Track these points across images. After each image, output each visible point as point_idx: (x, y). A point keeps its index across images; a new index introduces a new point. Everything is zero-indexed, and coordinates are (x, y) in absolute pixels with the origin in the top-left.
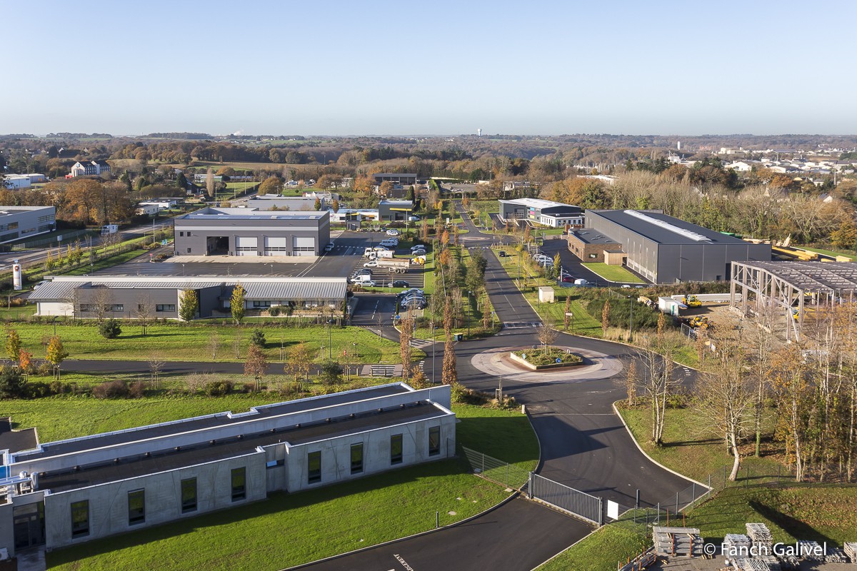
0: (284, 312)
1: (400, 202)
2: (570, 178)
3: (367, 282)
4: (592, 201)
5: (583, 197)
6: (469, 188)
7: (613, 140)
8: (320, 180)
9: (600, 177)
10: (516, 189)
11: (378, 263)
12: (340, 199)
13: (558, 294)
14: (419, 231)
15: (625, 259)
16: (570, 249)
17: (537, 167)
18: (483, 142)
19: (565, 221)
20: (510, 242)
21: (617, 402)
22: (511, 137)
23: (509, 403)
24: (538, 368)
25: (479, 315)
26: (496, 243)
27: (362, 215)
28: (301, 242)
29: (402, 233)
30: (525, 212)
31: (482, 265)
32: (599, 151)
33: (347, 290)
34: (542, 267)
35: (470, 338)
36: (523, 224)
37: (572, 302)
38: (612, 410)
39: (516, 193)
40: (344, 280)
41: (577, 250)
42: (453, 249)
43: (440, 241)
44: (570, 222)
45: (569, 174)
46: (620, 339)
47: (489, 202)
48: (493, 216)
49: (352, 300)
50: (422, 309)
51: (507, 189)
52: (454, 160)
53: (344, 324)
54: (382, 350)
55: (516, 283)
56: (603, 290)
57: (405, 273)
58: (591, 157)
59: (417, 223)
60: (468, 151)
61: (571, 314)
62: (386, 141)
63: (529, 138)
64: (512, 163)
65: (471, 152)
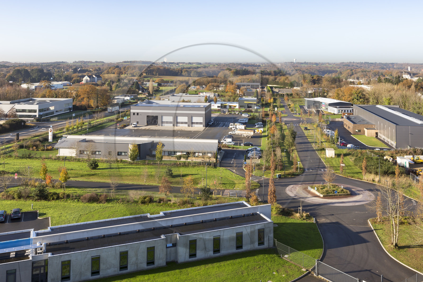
0: (184, 157)
1: (250, 98)
2: (345, 87)
3: (230, 142)
4: (357, 99)
5: (353, 97)
6: (289, 91)
7: (371, 65)
8: (208, 86)
9: (362, 86)
10: (315, 92)
11: (237, 132)
12: (218, 96)
13: (337, 152)
14: (259, 115)
15: (377, 133)
16: (345, 126)
17: (327, 80)
18: (297, 66)
19: (342, 111)
20: (310, 122)
21: (371, 219)
22: (312, 64)
23: (306, 216)
24: (324, 196)
25: (291, 163)
26: (303, 122)
27: (229, 105)
28: (195, 119)
29: (251, 116)
30: (320, 105)
31: (294, 135)
32: (362, 72)
33: (218, 147)
34: (328, 136)
35: (285, 176)
36: (318, 112)
37: (345, 158)
38: (367, 224)
39: (315, 95)
40: (216, 141)
41: (349, 127)
42: (278, 125)
43: (271, 120)
44: (345, 111)
45: (344, 84)
46: (373, 181)
47: (300, 99)
48: (301, 107)
49: (221, 152)
50: (259, 159)
51: (309, 92)
52: (281, 76)
53: (215, 166)
54: (236, 182)
55: (313, 145)
56: (364, 151)
57: (251, 138)
58: (358, 75)
59: (259, 110)
60: (288, 71)
61: (344, 165)
62: (244, 65)
63: (323, 64)
64: (313, 78)
65: (290, 71)
